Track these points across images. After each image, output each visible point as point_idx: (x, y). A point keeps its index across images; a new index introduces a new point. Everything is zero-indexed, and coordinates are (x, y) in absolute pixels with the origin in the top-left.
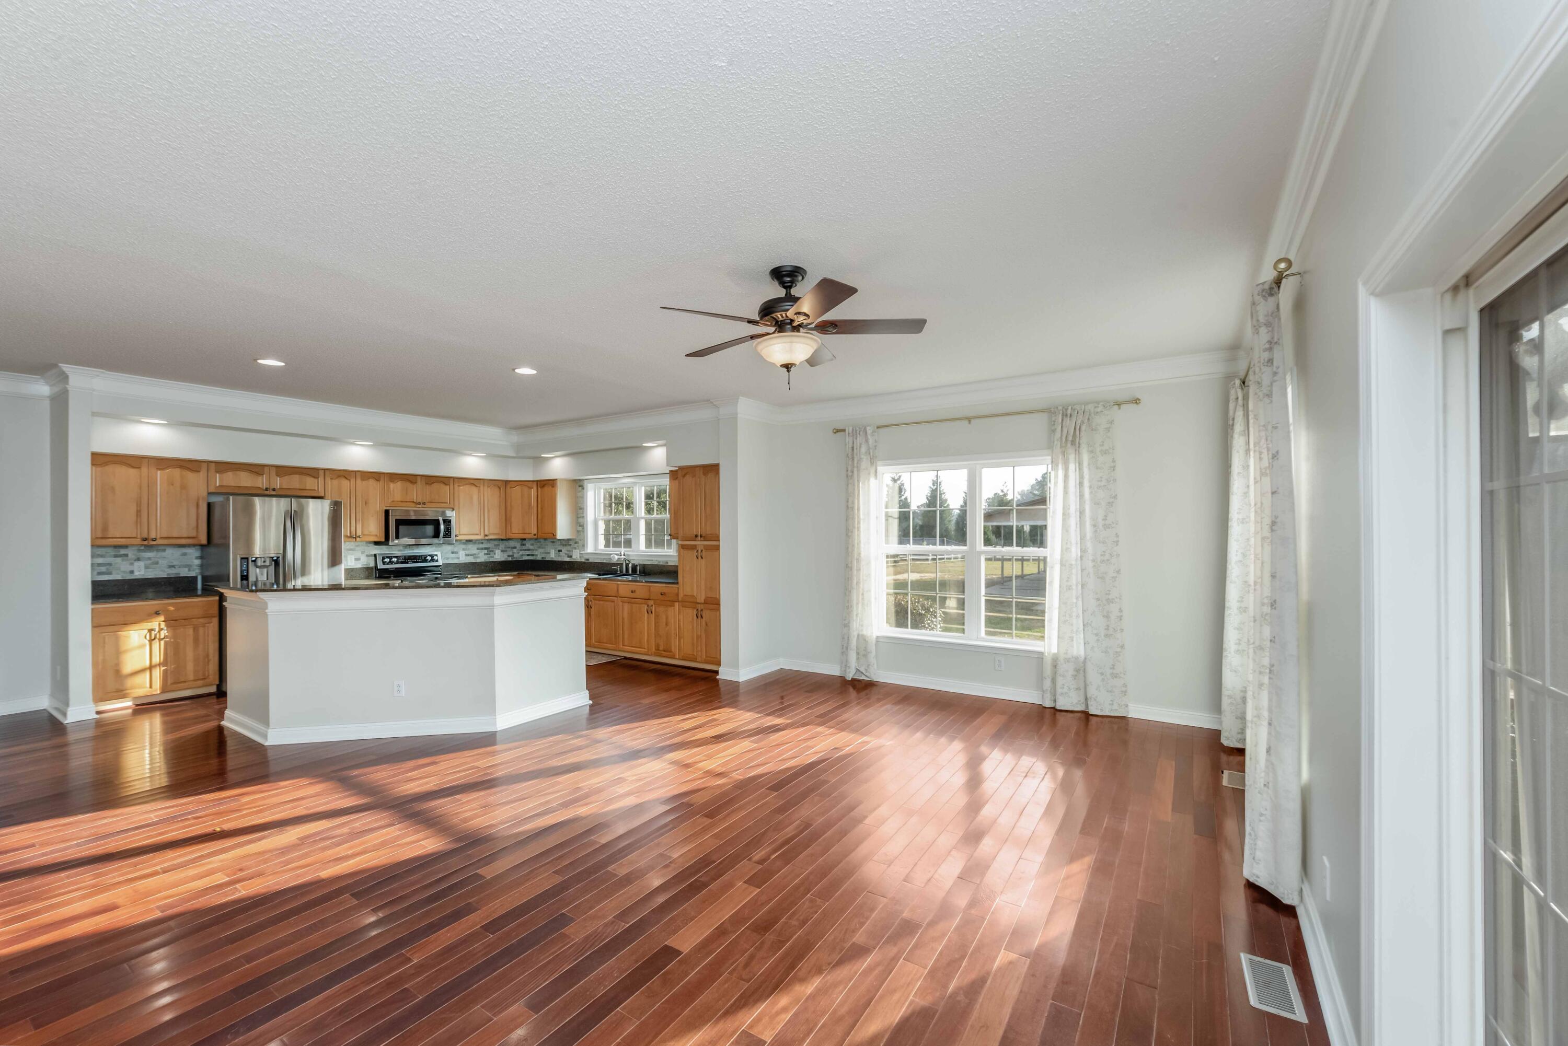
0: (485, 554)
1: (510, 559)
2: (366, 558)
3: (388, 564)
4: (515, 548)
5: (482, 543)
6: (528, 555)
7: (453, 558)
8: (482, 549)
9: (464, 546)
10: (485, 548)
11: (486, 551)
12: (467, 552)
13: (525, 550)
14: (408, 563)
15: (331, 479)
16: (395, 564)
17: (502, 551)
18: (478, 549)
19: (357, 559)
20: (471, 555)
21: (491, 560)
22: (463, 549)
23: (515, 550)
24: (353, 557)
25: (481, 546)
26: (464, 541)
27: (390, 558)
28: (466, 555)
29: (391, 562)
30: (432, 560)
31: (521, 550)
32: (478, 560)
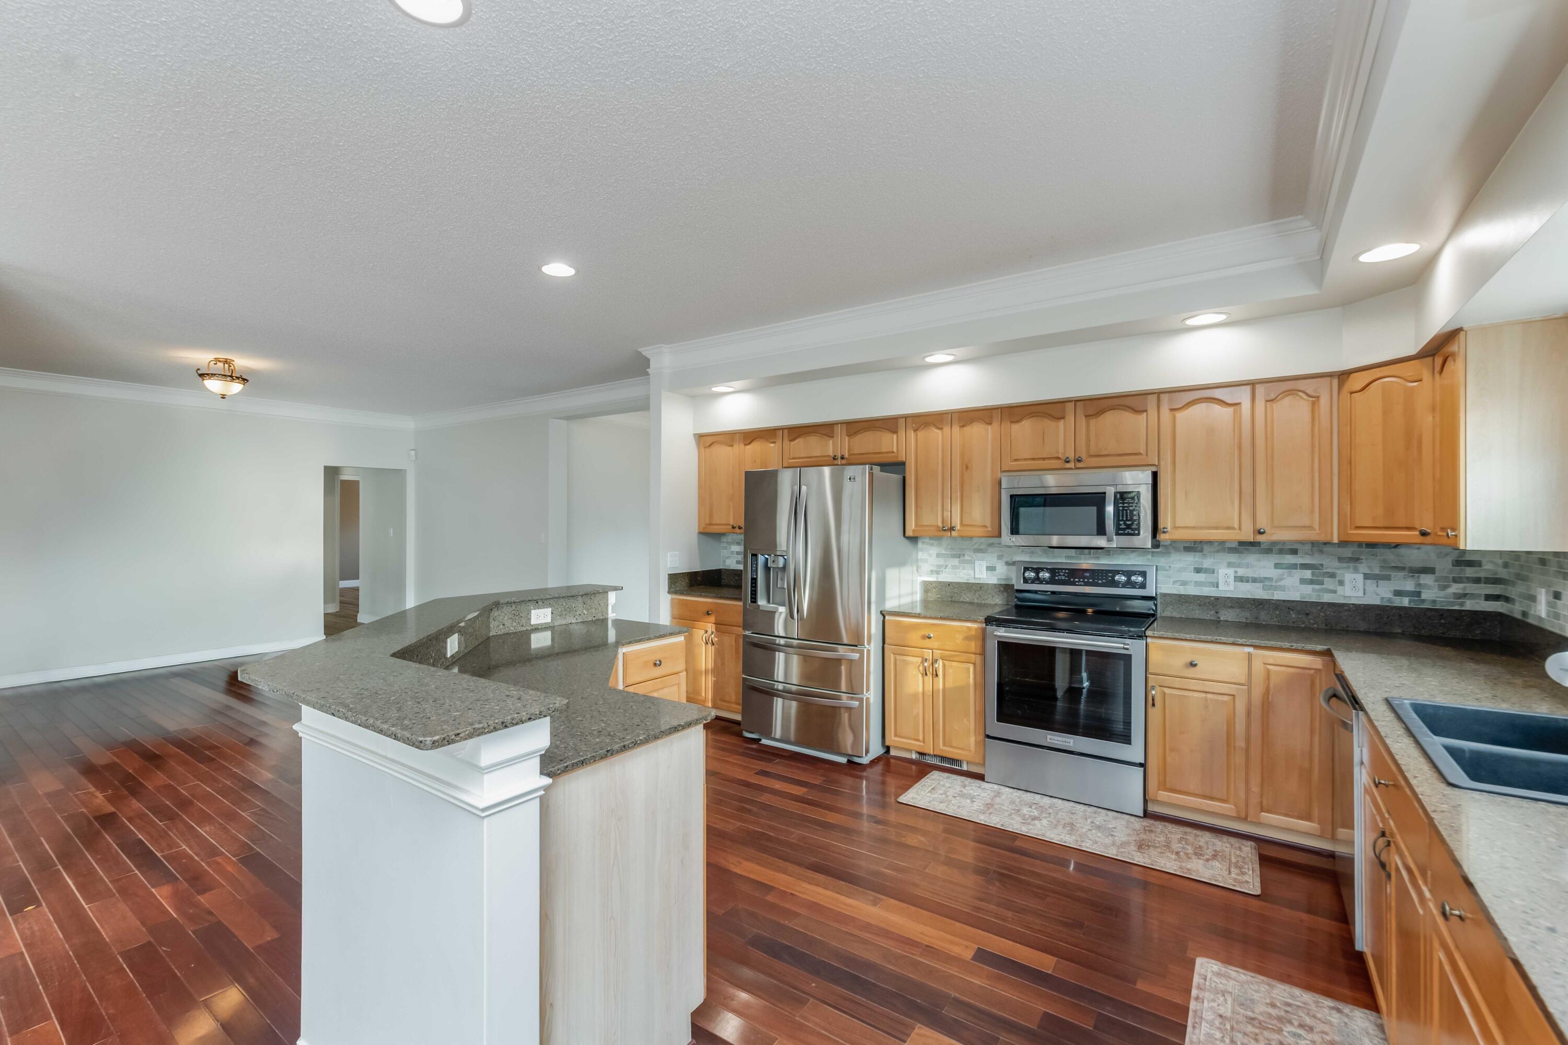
0: (1303, 581)
1: (1405, 602)
2: (1006, 567)
3: (1033, 582)
4: (1430, 570)
5: (1294, 552)
6: (1488, 598)
7: (1198, 584)
8: (1294, 566)
9: (1233, 558)
10: (1305, 566)
11: (1308, 574)
12: (1241, 572)
13: (1477, 580)
14: (1074, 584)
15: (915, 431)
16: (1047, 583)
17: (1367, 577)
18: (1277, 566)
19: (991, 569)
20: (1255, 580)
21: (1327, 598)
22: (1230, 565)
23: (1427, 579)
24: (984, 564)
25: (1290, 559)
26: (1235, 545)
27: (1037, 571)
28: (1240, 579)
29: (1037, 580)
30: (1130, 584)
31: (1456, 580)
32: (1278, 596)
